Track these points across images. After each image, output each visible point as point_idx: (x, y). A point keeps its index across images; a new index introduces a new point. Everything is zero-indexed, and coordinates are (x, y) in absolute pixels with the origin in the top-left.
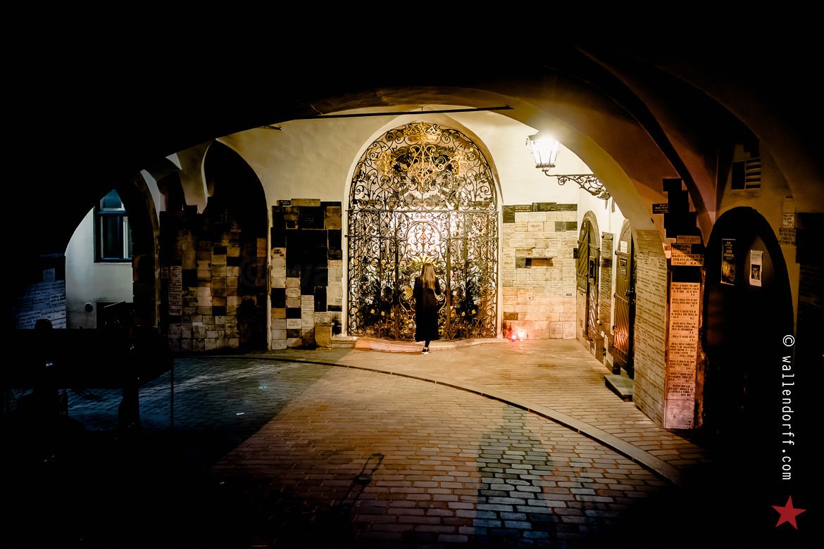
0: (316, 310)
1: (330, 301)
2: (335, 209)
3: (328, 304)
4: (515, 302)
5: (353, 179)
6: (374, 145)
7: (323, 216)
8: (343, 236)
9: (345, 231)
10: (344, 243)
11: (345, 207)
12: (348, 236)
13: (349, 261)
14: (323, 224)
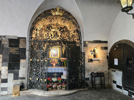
0: (14, 79)
1: (20, 75)
2: (23, 40)
3: (19, 77)
4: (88, 74)
5: (31, 30)
6: (39, 16)
7: (19, 43)
8: (26, 50)
9: (27, 49)
10: (27, 53)
11: (27, 39)
12: (29, 51)
13: (29, 60)
14: (18, 45)
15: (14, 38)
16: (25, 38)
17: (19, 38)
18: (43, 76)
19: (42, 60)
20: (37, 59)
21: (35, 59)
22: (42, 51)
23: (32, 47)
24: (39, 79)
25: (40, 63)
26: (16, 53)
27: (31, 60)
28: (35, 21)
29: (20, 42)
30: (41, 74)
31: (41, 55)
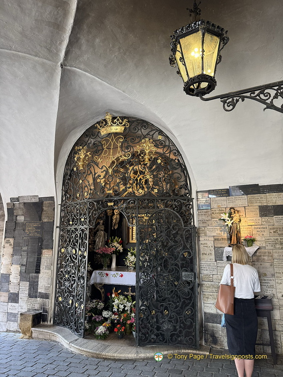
0: (30, 296)
1: (41, 289)
2: (50, 203)
3: (39, 291)
7: (42, 210)
8: (55, 227)
13: (59, 250)
14: (41, 216)
15: (33, 201)
16: (52, 198)
17: (42, 201)
18: (79, 296)
19: (80, 253)
20: (73, 248)
21: (69, 249)
22: (81, 226)
23: (65, 218)
24: (72, 301)
25: (76, 259)
26: (36, 234)
27: (63, 250)
28: (70, 157)
29: (44, 208)
30: (77, 289)
31: (78, 237)
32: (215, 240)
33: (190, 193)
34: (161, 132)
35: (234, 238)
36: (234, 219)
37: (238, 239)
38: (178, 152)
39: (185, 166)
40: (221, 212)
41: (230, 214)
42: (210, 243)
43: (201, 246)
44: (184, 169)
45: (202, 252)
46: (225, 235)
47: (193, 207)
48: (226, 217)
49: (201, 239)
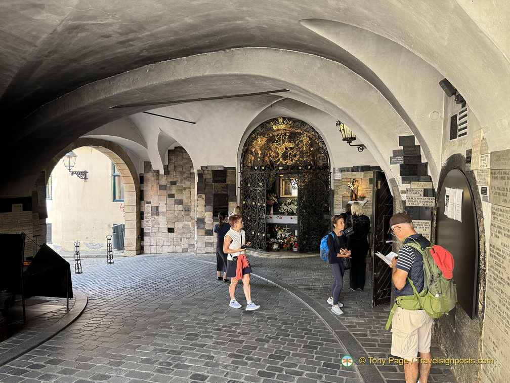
2: (232, 171)
5: (242, 154)
6: (253, 132)
7: (226, 176)
8: (237, 187)
9: (238, 184)
10: (238, 192)
11: (238, 170)
12: (240, 188)
13: (240, 202)
14: (225, 180)
15: (219, 169)
16: (234, 168)
17: (226, 169)
18: (260, 229)
19: (259, 204)
20: (252, 201)
21: (249, 202)
22: (259, 188)
23: (245, 182)
24: (255, 232)
25: (256, 208)
26: (223, 192)
27: (244, 202)
28: (248, 140)
29: (228, 174)
30: (258, 225)
31: (257, 194)
32: (343, 197)
33: (330, 170)
34: (314, 130)
35: (354, 196)
36: (355, 186)
37: (356, 196)
38: (324, 142)
39: (327, 152)
40: (348, 181)
41: (353, 183)
42: (340, 199)
43: (335, 200)
44: (327, 154)
45: (335, 204)
46: (349, 194)
47: (331, 177)
48: (350, 184)
49: (335, 196)
